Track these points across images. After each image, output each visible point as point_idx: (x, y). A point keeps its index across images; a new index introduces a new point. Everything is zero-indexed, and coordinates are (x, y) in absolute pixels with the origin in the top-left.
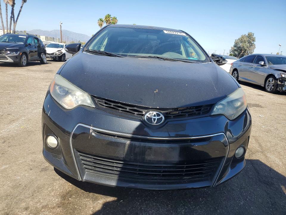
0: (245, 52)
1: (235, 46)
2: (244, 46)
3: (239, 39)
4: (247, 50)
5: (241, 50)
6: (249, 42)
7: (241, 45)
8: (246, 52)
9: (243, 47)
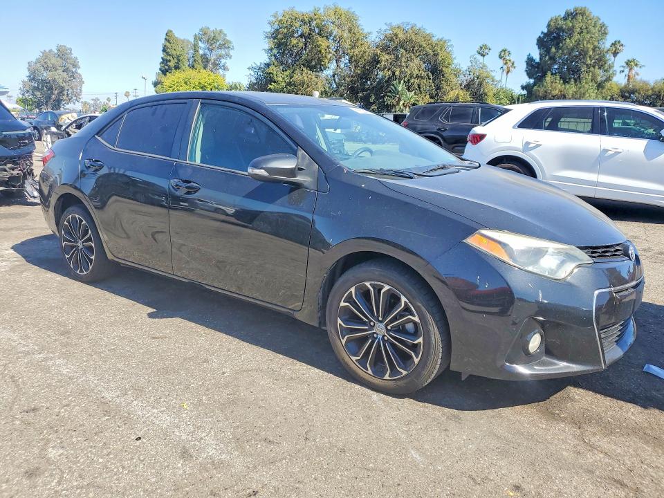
0: (61, 93)
1: (32, 79)
2: (57, 77)
3: (38, 61)
4: (66, 88)
5: (50, 89)
6: (66, 70)
7: (46, 75)
8: (65, 93)
9: (54, 80)
